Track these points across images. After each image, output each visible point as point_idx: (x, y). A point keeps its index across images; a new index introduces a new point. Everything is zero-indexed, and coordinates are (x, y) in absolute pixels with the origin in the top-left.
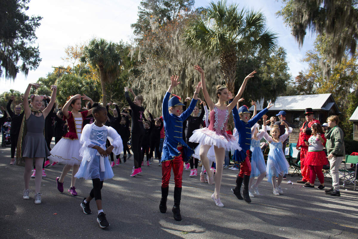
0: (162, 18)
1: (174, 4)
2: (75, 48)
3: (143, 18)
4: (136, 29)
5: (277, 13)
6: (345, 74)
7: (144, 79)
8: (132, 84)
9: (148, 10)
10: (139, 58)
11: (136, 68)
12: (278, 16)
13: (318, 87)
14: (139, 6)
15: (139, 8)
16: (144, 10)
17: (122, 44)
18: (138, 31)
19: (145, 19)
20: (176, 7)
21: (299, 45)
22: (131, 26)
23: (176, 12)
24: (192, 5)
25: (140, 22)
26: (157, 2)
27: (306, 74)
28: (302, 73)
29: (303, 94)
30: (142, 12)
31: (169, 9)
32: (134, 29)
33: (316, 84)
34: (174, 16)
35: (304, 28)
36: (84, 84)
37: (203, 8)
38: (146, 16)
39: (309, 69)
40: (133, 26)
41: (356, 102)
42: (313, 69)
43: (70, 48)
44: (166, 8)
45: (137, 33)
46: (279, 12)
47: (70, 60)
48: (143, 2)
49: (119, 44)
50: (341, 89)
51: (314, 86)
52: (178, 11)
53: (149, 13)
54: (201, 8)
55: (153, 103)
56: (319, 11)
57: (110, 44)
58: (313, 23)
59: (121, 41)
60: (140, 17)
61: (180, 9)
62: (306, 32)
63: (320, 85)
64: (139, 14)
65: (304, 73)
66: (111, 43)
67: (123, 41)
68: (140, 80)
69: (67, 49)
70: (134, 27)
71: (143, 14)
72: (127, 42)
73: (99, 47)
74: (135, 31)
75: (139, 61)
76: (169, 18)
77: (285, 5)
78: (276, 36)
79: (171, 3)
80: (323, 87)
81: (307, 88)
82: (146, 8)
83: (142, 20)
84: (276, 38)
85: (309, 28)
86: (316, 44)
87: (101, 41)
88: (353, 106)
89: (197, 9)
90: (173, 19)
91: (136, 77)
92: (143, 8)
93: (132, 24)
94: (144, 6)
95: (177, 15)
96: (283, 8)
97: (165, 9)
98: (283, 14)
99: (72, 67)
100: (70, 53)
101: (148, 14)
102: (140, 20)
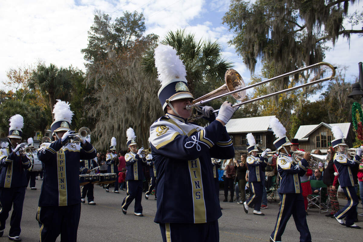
0: (113, 43)
1: (125, 29)
2: (18, 72)
3: (93, 43)
4: (86, 55)
5: (229, 42)
6: (287, 98)
7: (100, 107)
8: (89, 113)
9: (98, 36)
10: (96, 86)
11: (92, 96)
12: (231, 45)
13: (263, 109)
14: (89, 30)
15: (89, 33)
16: (94, 35)
17: (71, 69)
18: (88, 56)
19: (96, 44)
20: (127, 33)
21: (251, 72)
22: (81, 51)
23: (127, 37)
24: (143, 31)
25: (90, 47)
26: (108, 28)
27: (251, 97)
28: (248, 96)
29: (249, 117)
30: (92, 37)
31: (120, 34)
32: (84, 54)
33: (261, 107)
34: (125, 42)
35: (255, 56)
36: (30, 110)
37: (154, 34)
38: (96, 41)
39: (255, 93)
40: (83, 51)
41: (298, 123)
42: (258, 92)
43: (12, 72)
44: (117, 34)
45: (87, 58)
46: (231, 41)
47: (12, 85)
48: (93, 27)
49: (68, 69)
50: (283, 110)
51: (259, 109)
52: (129, 36)
53: (99, 37)
54: (152, 35)
55: (110, 131)
56: (268, 42)
57: (61, 70)
58: (263, 53)
59: (71, 66)
60: (90, 42)
61: (131, 35)
62: (257, 61)
63: (264, 107)
64: (89, 39)
65: (249, 97)
66: (61, 68)
67: (73, 66)
68: (96, 108)
69: (9, 73)
70: (85, 53)
71: (93, 39)
72: (77, 67)
73: (49, 73)
74: (86, 57)
75: (96, 88)
76: (120, 43)
77: (237, 35)
78: (232, 65)
79: (122, 29)
80: (268, 109)
81: (253, 110)
82: (96, 33)
83: (92, 45)
84: (232, 67)
85: (260, 57)
86: (263, 70)
87: (51, 66)
88: (295, 127)
89: (148, 36)
90: (123, 45)
91: (92, 106)
92: (93, 33)
93: (82, 49)
94: (94, 31)
95: (128, 41)
96: (234, 38)
97: (115, 34)
98: (235, 43)
99: (14, 91)
100: (12, 77)
101: (98, 39)
102: (90, 45)
